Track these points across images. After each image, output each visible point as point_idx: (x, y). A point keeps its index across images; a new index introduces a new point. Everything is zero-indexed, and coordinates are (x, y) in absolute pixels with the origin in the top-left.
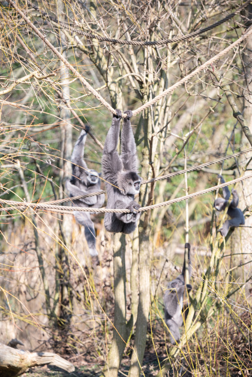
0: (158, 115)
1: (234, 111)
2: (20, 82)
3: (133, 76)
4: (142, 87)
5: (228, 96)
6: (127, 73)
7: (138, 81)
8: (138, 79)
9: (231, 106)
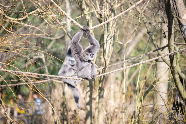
0: (110, 32)
1: (148, 31)
2: (31, 14)
3: (97, 12)
4: (101, 17)
5: (145, 23)
6: (93, 10)
7: (99, 14)
8: (99, 13)
9: (147, 28)
